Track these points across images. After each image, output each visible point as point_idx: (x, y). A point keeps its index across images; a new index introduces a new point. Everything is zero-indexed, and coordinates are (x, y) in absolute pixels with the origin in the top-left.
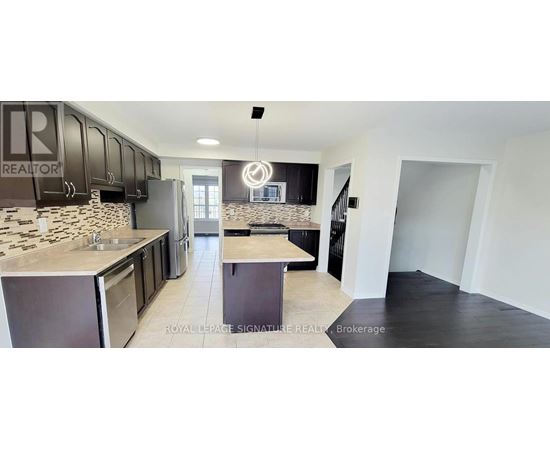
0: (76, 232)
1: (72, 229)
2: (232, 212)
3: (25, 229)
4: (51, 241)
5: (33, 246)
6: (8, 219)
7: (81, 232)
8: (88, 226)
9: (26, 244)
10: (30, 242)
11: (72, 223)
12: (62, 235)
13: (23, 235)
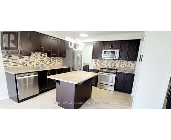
0: (35, 64)
1: (33, 63)
2: (97, 63)
3: (14, 61)
4: (24, 65)
5: (17, 66)
6: (9, 58)
7: (37, 64)
8: (40, 63)
9: (14, 65)
10: (16, 64)
11: (33, 61)
12: (29, 64)
13: (13, 62)
